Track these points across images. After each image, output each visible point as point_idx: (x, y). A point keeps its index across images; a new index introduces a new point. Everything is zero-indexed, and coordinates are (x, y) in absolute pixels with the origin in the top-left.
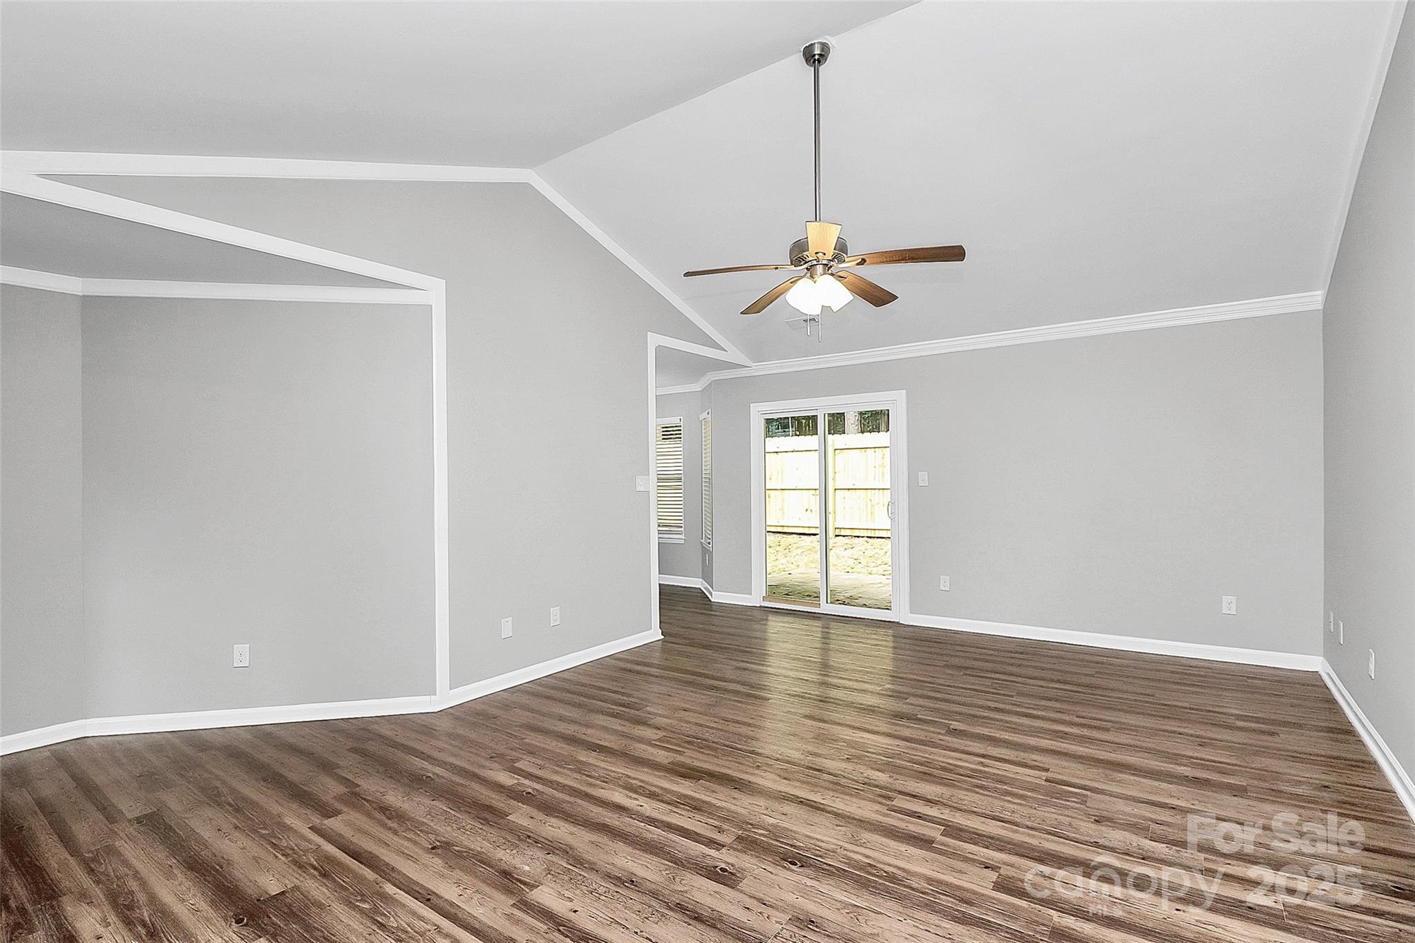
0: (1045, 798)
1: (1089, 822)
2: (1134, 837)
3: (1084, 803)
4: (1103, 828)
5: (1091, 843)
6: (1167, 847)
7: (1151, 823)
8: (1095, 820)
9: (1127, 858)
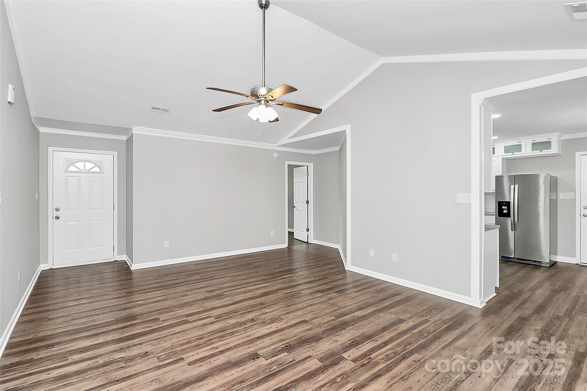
0: (174, 350)
1: (150, 350)
2: (129, 355)
3: (158, 358)
4: (142, 351)
5: (143, 343)
6: (115, 358)
7: (125, 365)
8: (148, 353)
9: (128, 346)
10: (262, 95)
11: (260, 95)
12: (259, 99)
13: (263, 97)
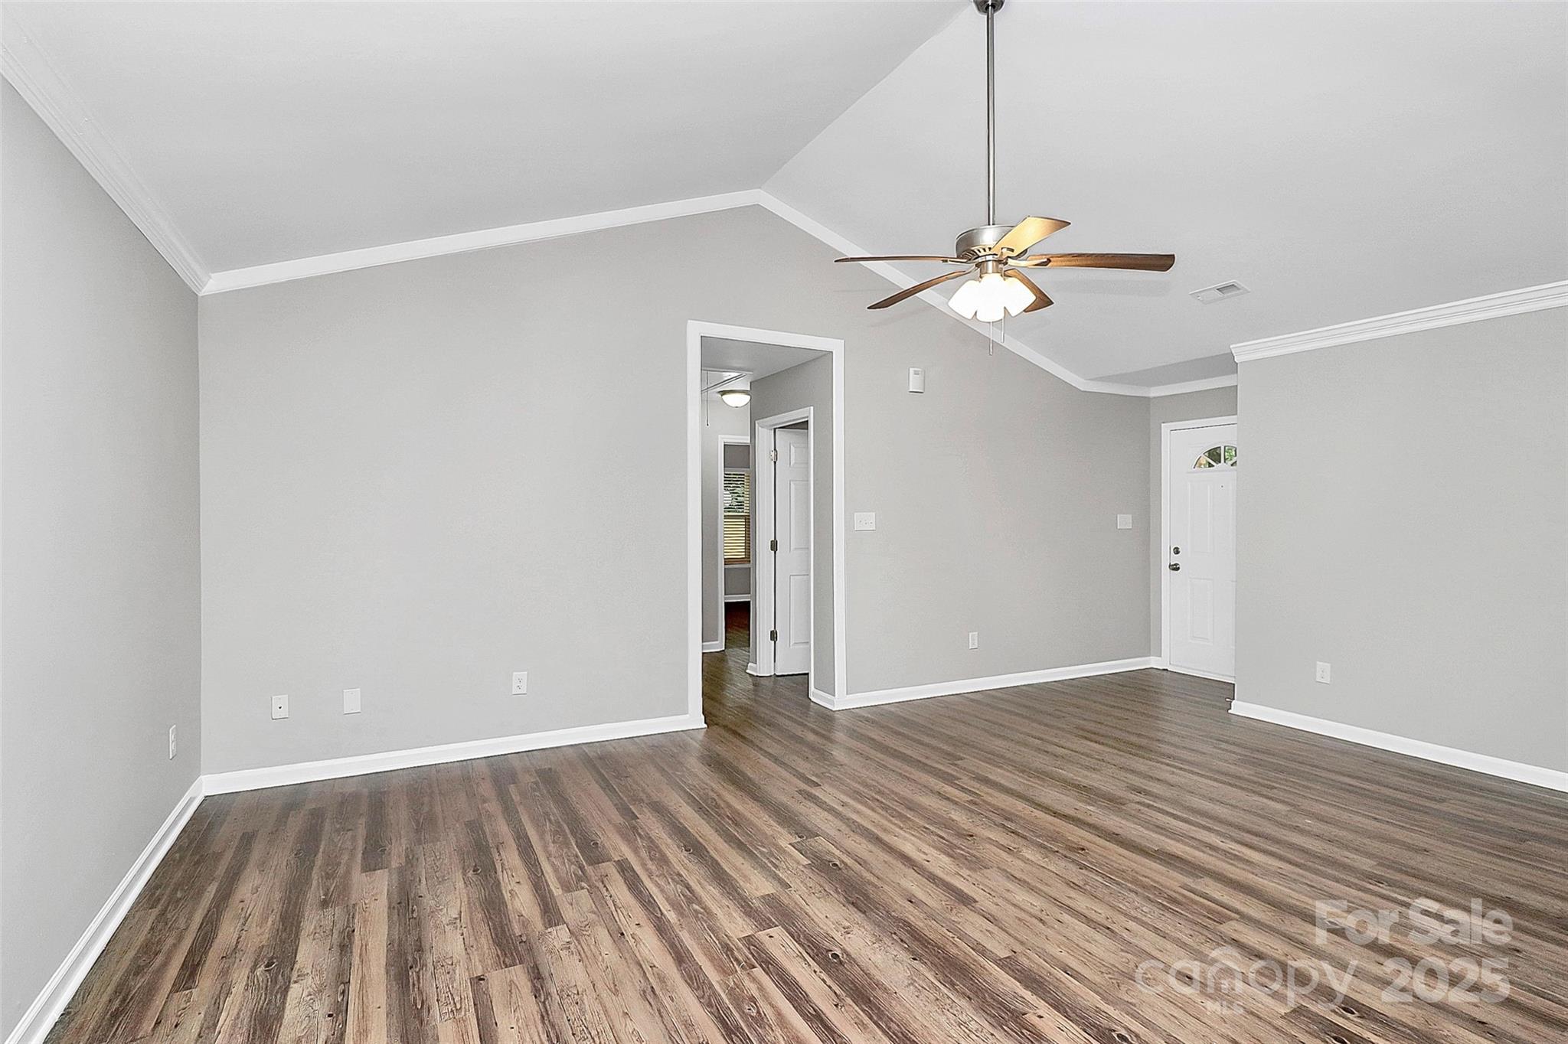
10: (984, 250)
11: (979, 250)
12: (980, 260)
13: (990, 253)
